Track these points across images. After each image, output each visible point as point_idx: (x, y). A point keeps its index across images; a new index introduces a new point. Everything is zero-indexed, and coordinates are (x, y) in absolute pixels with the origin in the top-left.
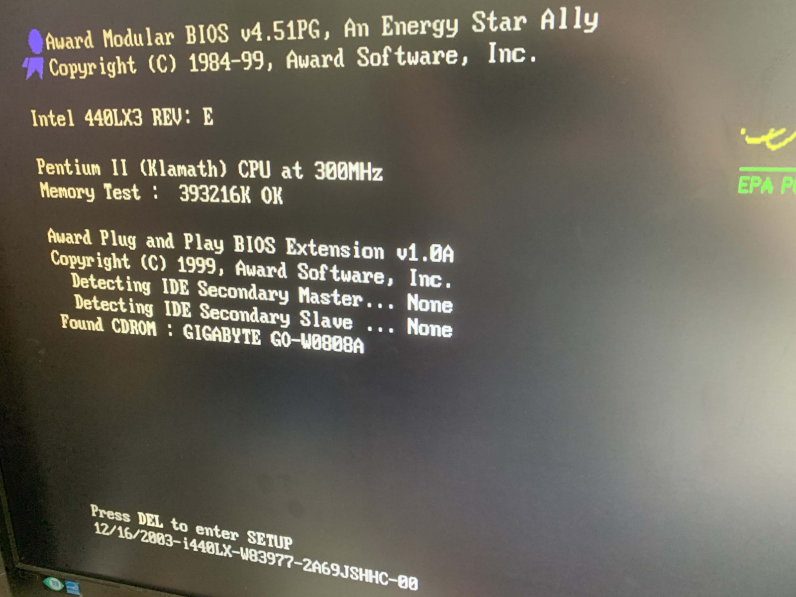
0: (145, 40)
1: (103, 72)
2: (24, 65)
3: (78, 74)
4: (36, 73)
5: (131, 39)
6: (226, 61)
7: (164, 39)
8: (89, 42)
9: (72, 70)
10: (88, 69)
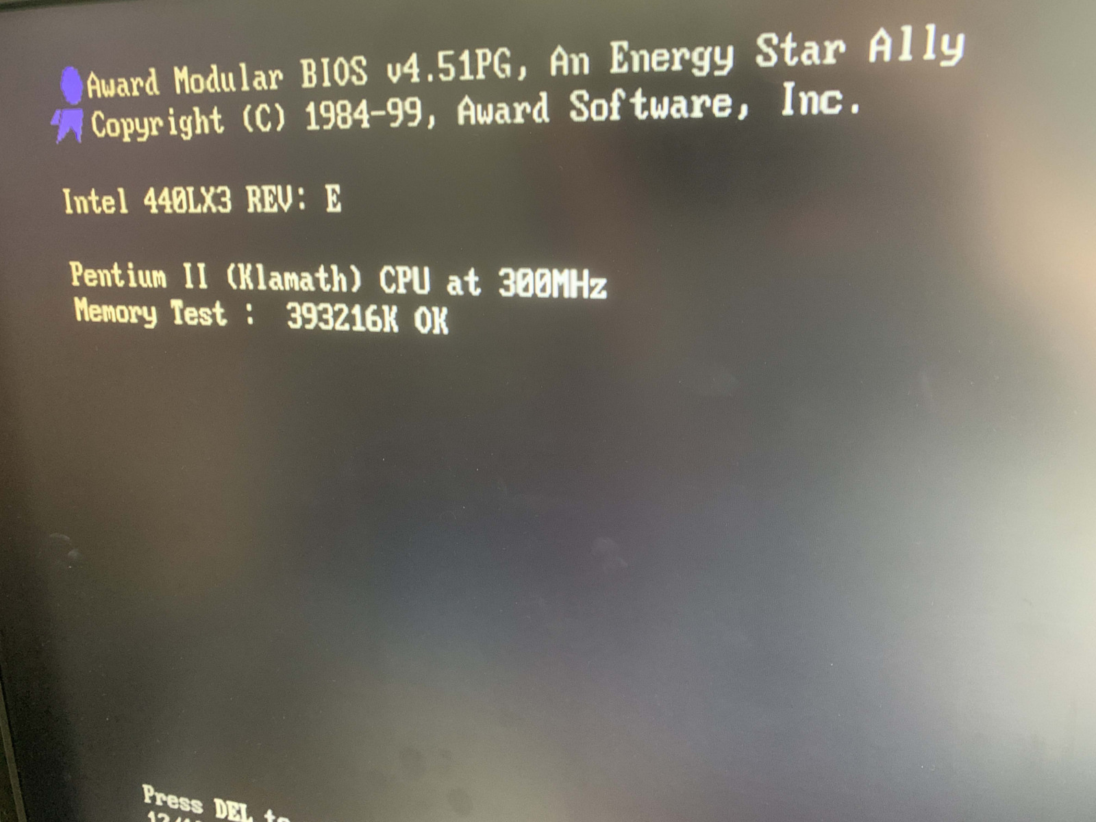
0: (238, 83)
1: (173, 132)
2: (54, 122)
3: (135, 135)
4: (72, 135)
5: (217, 81)
6: (363, 113)
7: (269, 80)
8: (152, 85)
9: (125, 128)
10: (150, 127)
